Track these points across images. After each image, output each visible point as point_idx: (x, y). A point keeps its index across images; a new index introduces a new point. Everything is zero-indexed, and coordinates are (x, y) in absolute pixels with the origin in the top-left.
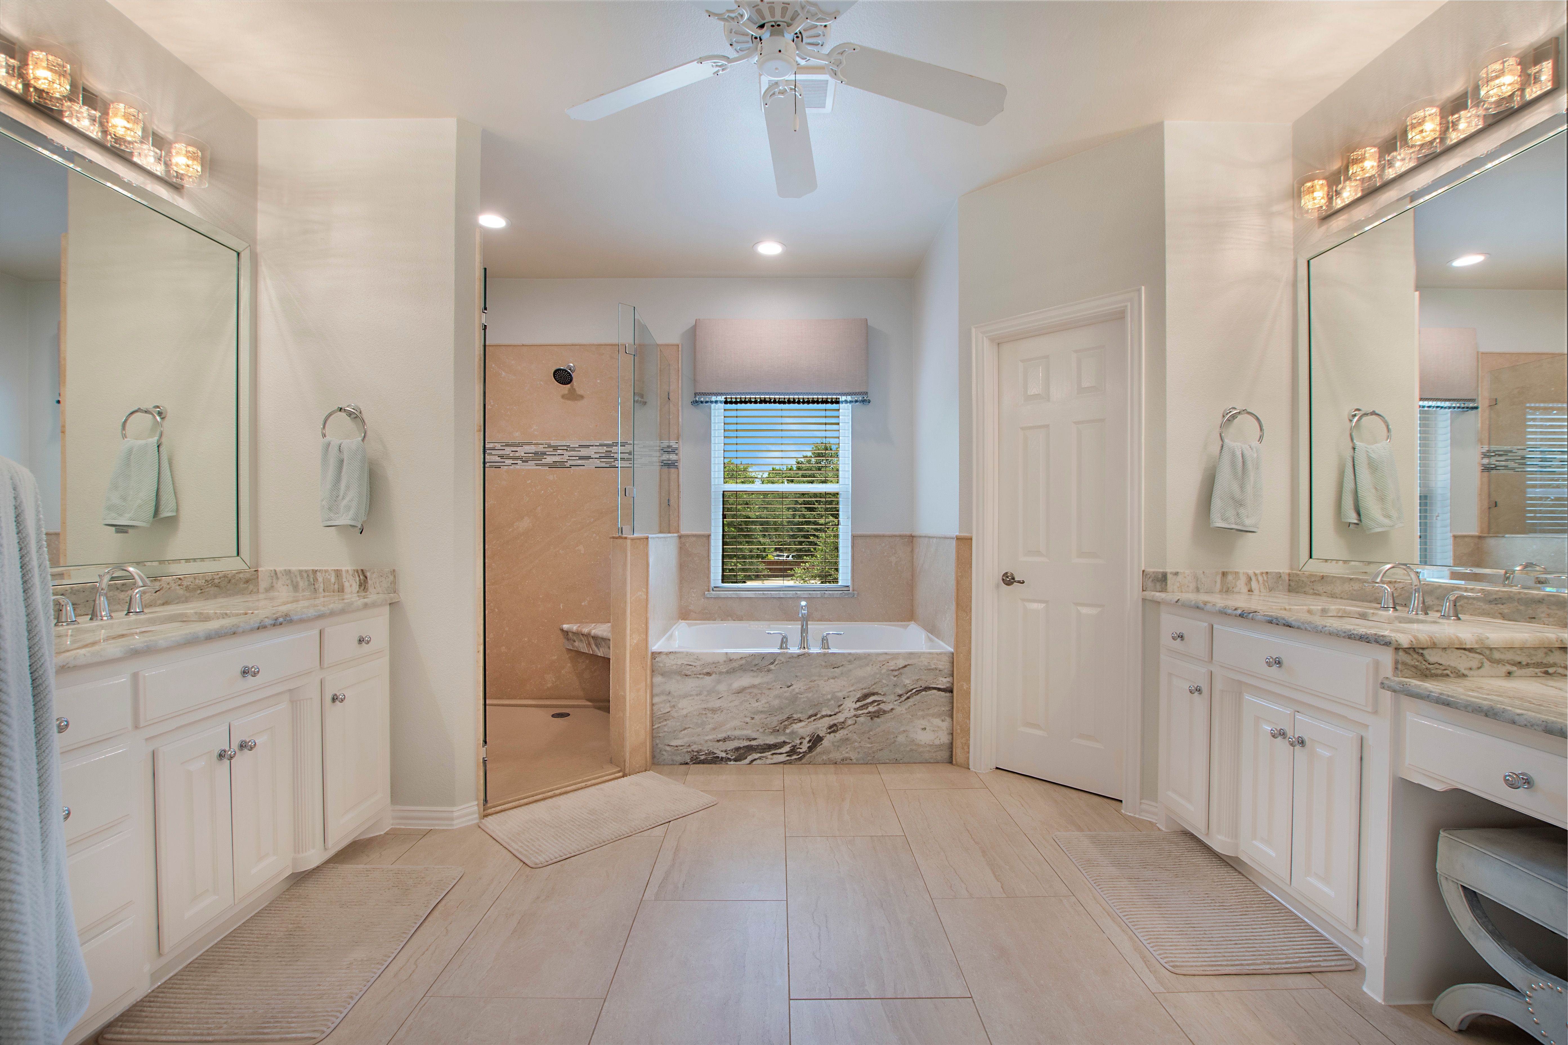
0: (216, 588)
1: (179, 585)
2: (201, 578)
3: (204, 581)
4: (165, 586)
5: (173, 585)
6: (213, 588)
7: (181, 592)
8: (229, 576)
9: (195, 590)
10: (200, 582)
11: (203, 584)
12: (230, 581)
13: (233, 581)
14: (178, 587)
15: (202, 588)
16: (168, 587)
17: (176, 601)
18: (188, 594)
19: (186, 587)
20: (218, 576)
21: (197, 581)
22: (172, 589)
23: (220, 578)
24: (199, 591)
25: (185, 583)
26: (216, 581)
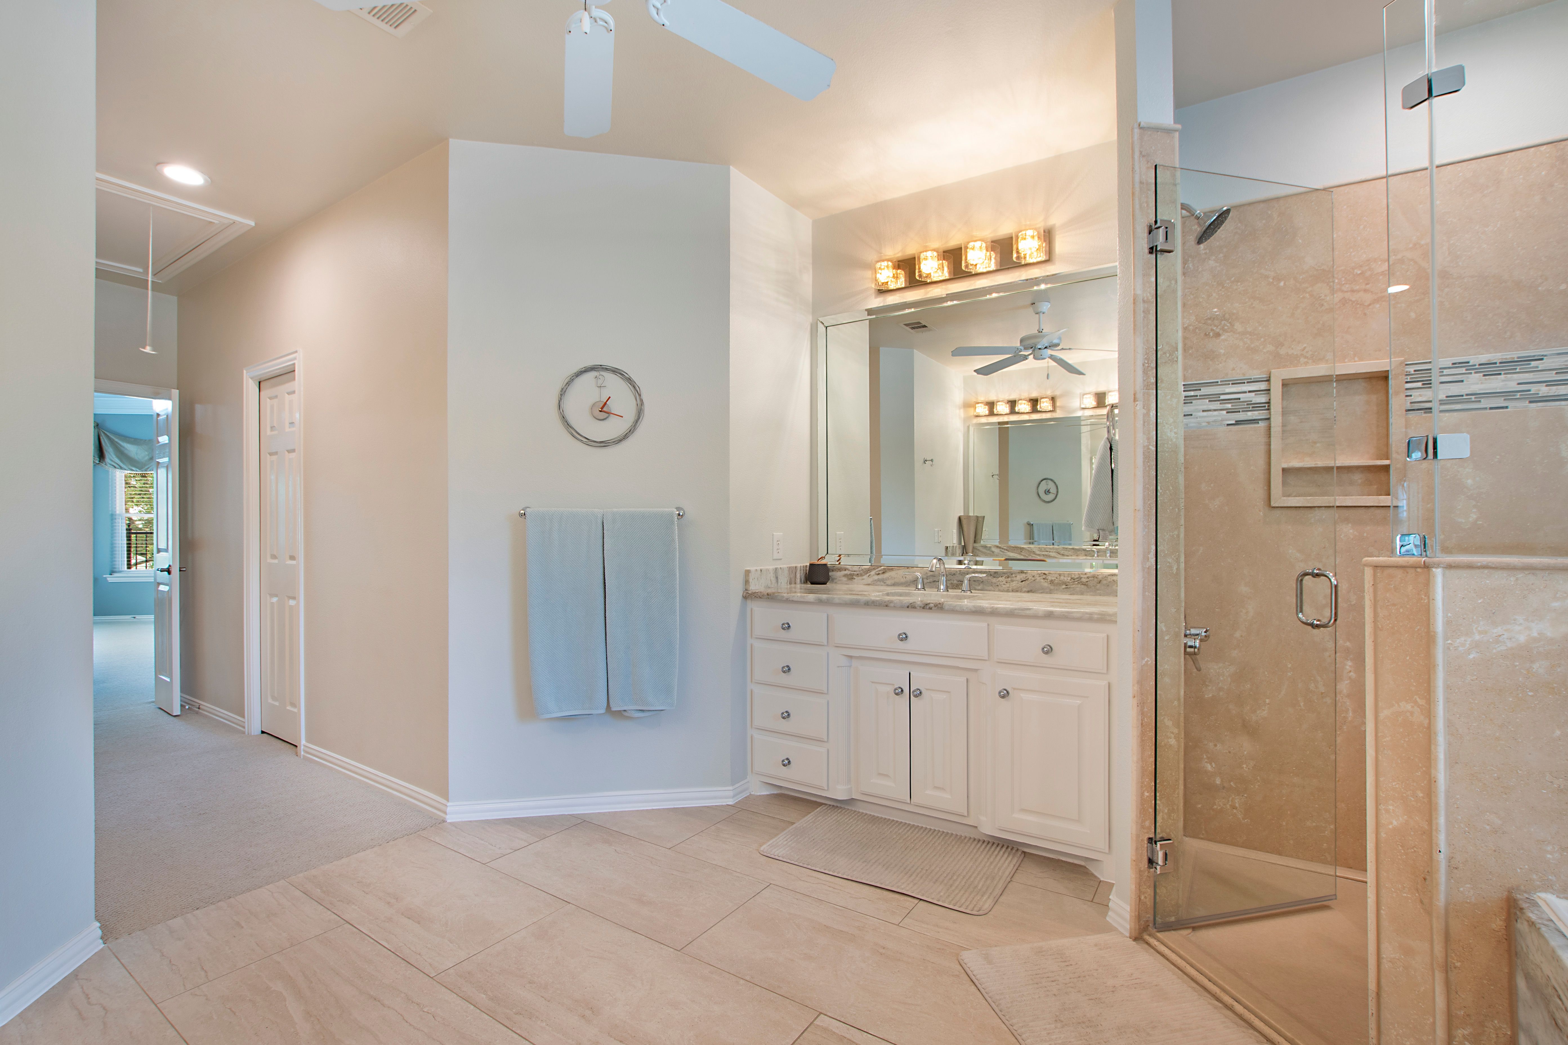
0: (1083, 586)
1: (1044, 579)
2: (1066, 576)
3: (1070, 578)
4: (1030, 578)
5: (1038, 579)
6: (1079, 586)
7: (1046, 584)
8: (1100, 577)
9: (1059, 584)
10: (1066, 578)
11: (1068, 581)
12: (1100, 582)
13: (1105, 582)
14: (1042, 580)
15: (1068, 584)
16: (1033, 579)
17: (1041, 591)
18: (1052, 587)
19: (1050, 581)
20: (1086, 576)
21: (1062, 578)
22: (1037, 581)
23: (1088, 578)
24: (1064, 586)
25: (1050, 578)
26: (1084, 580)
